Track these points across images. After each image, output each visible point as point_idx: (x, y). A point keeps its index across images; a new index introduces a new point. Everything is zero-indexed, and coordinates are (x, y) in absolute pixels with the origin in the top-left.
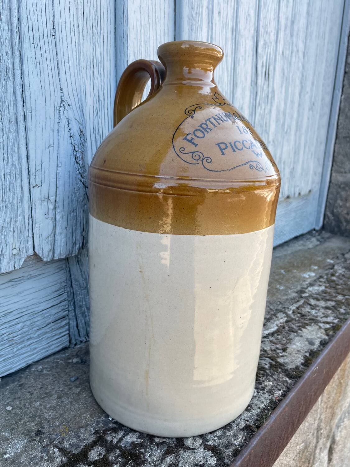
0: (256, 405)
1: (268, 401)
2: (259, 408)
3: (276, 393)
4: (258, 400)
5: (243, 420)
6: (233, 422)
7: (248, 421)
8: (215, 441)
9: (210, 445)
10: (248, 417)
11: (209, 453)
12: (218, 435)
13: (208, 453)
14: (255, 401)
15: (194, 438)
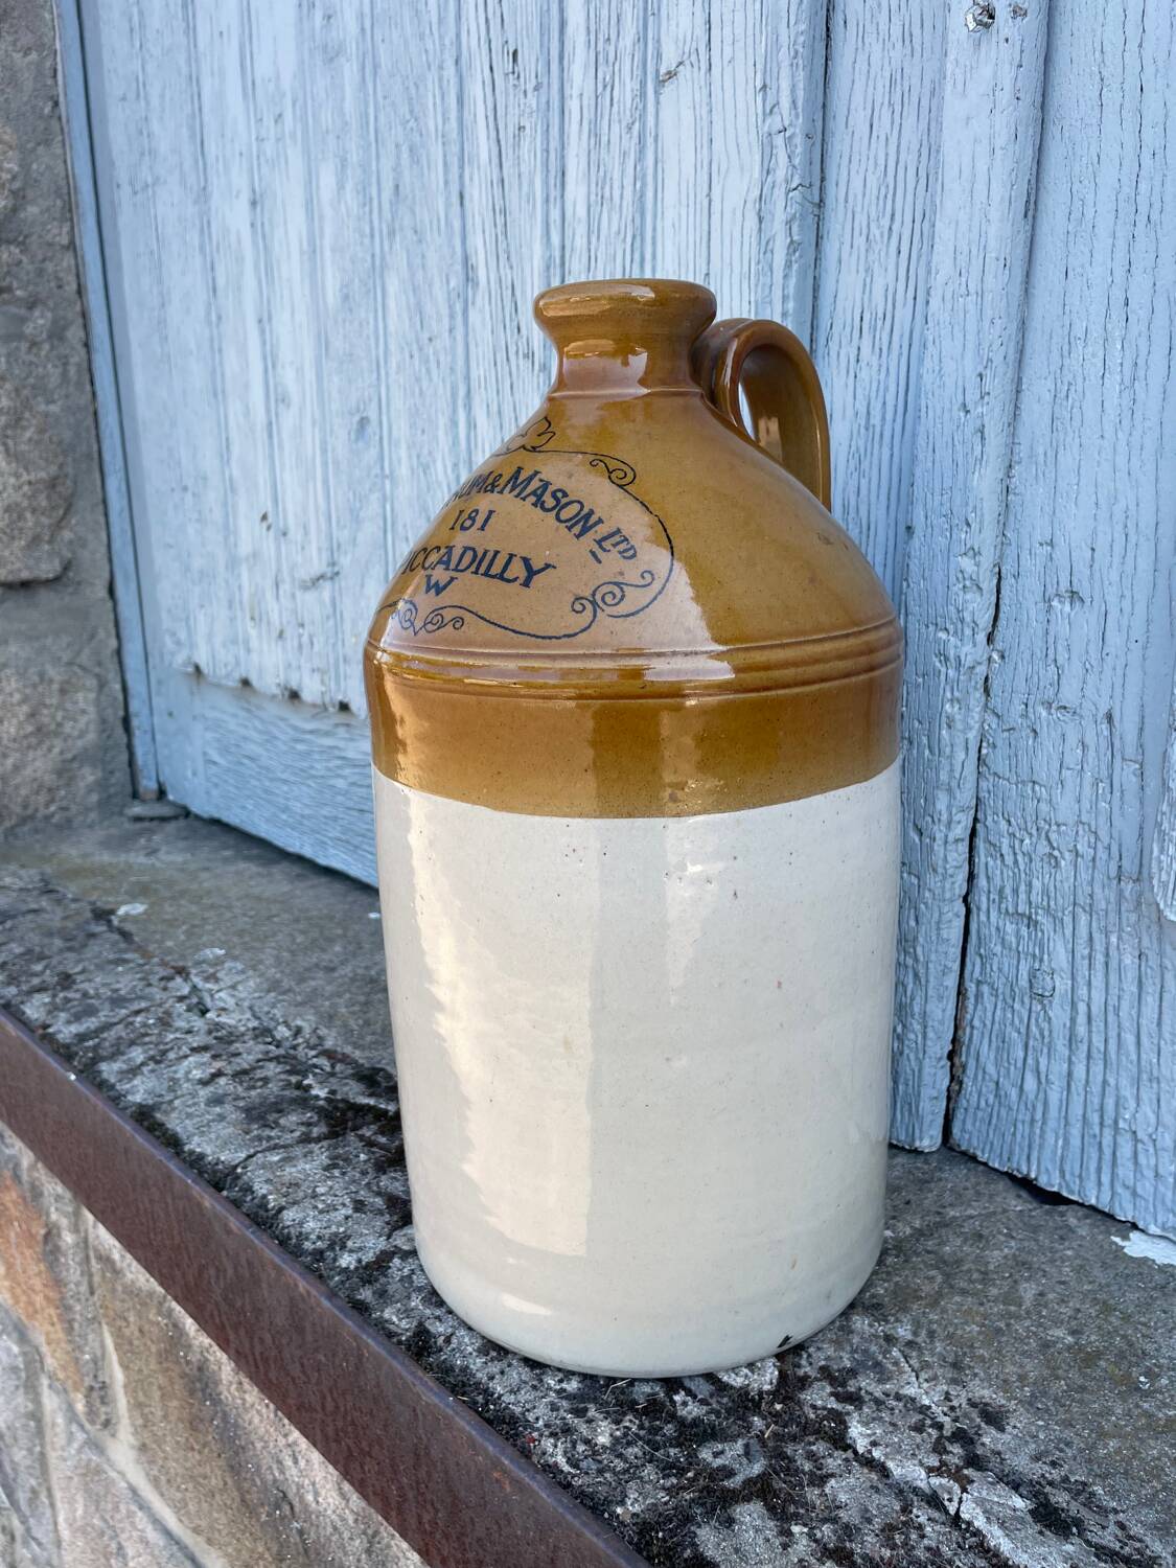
0: (502, 1373)
1: (518, 1410)
2: (492, 1378)
3: (556, 1446)
4: (525, 1382)
5: (450, 1330)
6: (450, 1312)
7: (448, 1340)
8: (399, 1270)
9: (390, 1260)
10: (460, 1343)
11: (368, 1257)
12: (415, 1277)
13: (371, 1254)
14: (519, 1374)
15: (411, 1240)
